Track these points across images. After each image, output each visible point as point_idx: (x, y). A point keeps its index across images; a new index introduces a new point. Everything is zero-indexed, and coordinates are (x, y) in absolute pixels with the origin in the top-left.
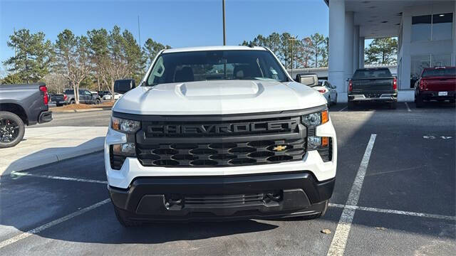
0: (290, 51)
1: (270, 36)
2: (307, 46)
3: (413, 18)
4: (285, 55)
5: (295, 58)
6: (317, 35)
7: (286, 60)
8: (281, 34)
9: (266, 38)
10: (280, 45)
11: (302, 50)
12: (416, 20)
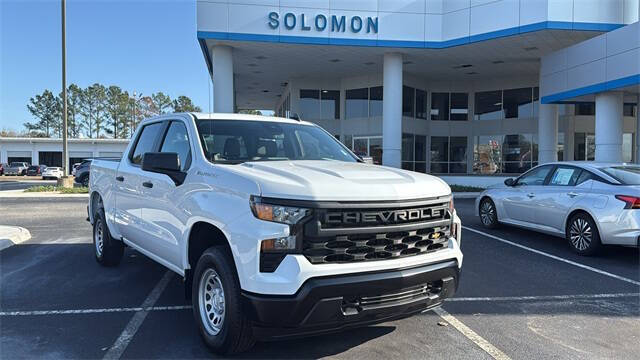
0: (122, 112)
1: (90, 88)
2: (147, 109)
3: (301, 91)
4: (115, 118)
5: (129, 123)
6: (161, 95)
7: (115, 125)
8: (107, 86)
9: (83, 89)
10: (105, 102)
11: (140, 113)
12: (305, 94)
